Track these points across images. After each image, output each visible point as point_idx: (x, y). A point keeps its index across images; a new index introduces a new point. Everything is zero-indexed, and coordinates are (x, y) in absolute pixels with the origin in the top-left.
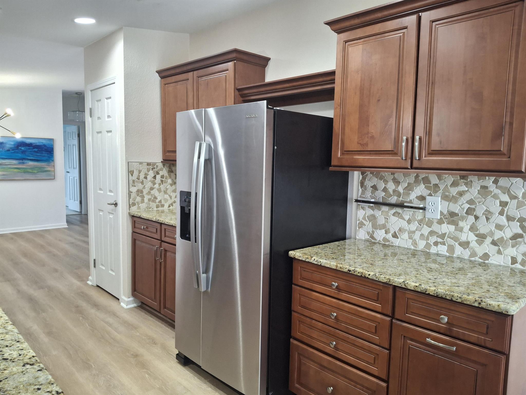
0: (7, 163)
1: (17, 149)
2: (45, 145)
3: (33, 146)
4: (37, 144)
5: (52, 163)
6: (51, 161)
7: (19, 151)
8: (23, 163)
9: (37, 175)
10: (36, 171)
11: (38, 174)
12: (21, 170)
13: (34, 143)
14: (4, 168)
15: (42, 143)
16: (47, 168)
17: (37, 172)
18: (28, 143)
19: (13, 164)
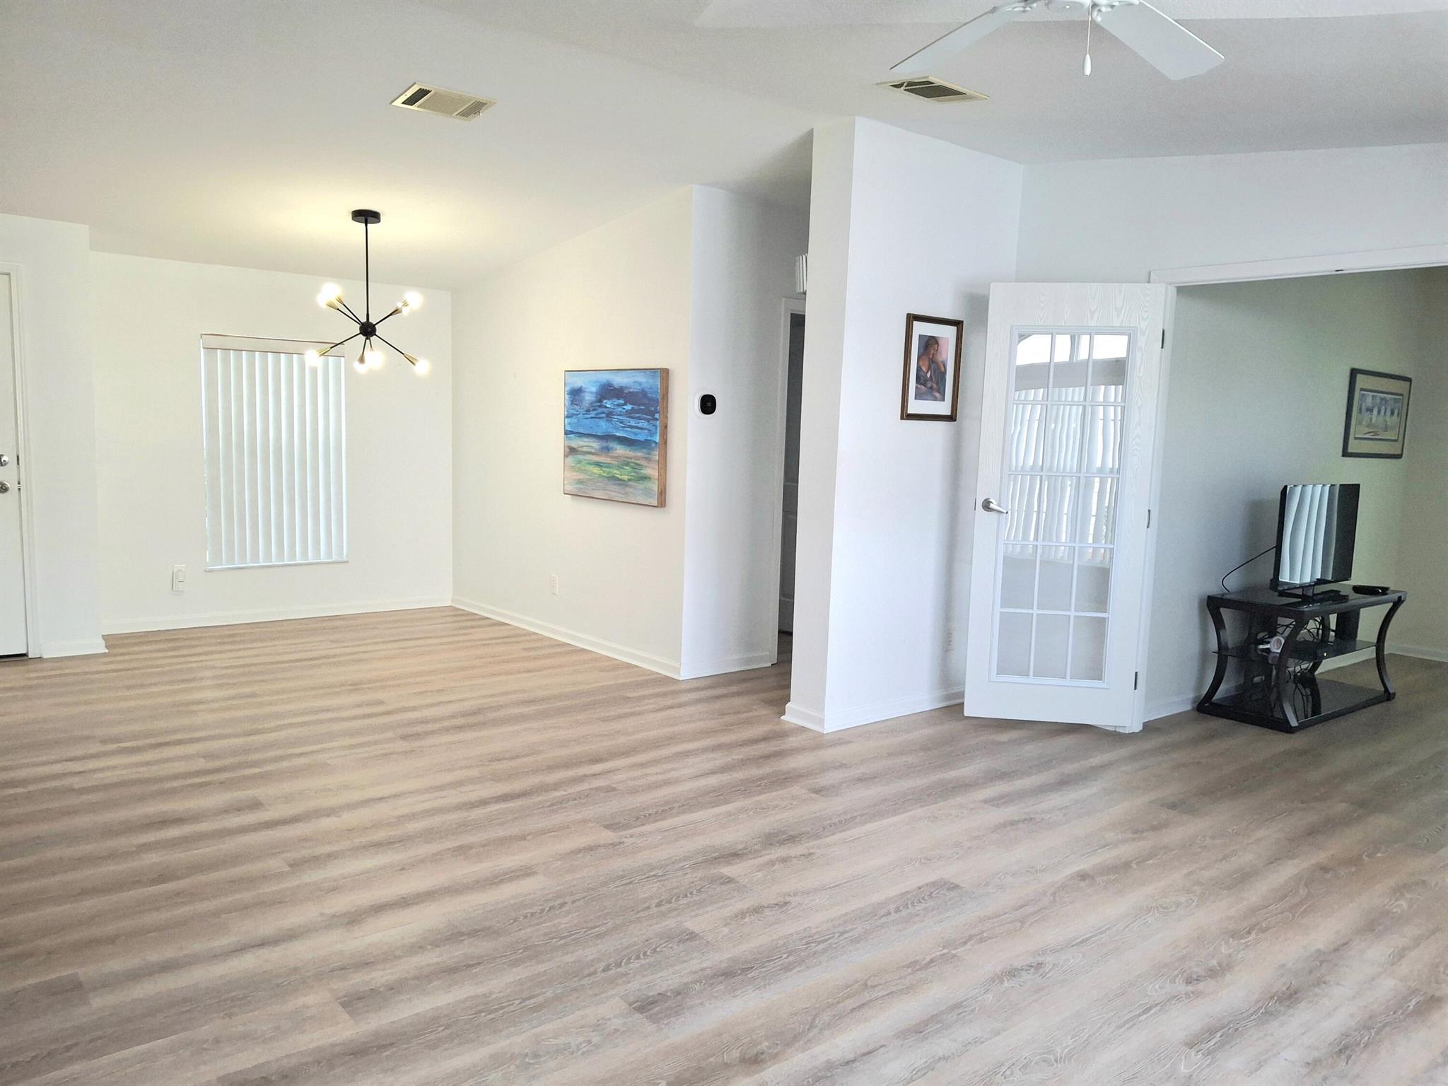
0: (585, 449)
1: (600, 406)
2: (644, 393)
3: (624, 395)
4: (631, 390)
5: (655, 452)
6: (653, 445)
7: (603, 413)
8: (608, 449)
9: (628, 489)
10: (626, 478)
11: (631, 487)
12: (604, 469)
13: (626, 388)
14: (580, 462)
15: (640, 384)
16: (646, 467)
17: (629, 480)
18: (616, 386)
19: (593, 451)
